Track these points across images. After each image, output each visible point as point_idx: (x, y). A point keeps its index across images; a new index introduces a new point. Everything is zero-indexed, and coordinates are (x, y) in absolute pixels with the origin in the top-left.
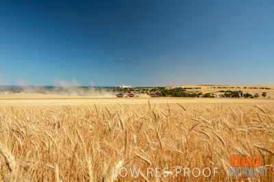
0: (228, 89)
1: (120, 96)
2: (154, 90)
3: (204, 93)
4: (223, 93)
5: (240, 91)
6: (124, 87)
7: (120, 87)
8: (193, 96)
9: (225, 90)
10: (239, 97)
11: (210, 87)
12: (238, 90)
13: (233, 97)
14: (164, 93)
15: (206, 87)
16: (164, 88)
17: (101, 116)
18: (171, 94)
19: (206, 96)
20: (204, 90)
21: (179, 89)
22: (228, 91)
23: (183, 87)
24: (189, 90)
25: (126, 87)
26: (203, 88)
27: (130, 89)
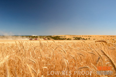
1: (31, 40)
2: (47, 37)
3: (67, 38)
4: (75, 38)
6: (34, 35)
7: (32, 35)
8: (63, 39)
9: (75, 37)
10: (80, 40)
11: (69, 36)
12: (80, 37)
13: (78, 39)
15: (68, 36)
16: (51, 36)
18: (54, 38)
19: (68, 39)
20: (67, 37)
21: (57, 37)
23: (59, 36)
24: (61, 37)
25: (35, 36)
26: (67, 36)
27: (36, 36)
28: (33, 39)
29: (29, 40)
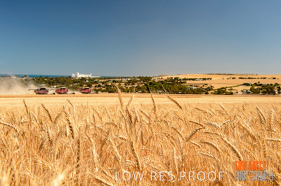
0: (256, 81)
1: (42, 92)
2: (132, 82)
3: (216, 87)
4: (248, 88)
5: (276, 84)
6: (80, 76)
7: (73, 76)
8: (199, 91)
9: (252, 82)
10: (274, 93)
11: (226, 77)
12: (273, 82)
13: (264, 93)
14: (148, 86)
15: (219, 78)
16: (149, 79)
17: (35, 124)
18: (161, 88)
19: (220, 92)
20: (217, 82)
21: (174, 81)
22: (256, 84)
23: (181, 77)
24: (191, 82)
25: (84, 76)
26: (215, 78)
27: (90, 79)
28: (50, 92)
29: (32, 93)
